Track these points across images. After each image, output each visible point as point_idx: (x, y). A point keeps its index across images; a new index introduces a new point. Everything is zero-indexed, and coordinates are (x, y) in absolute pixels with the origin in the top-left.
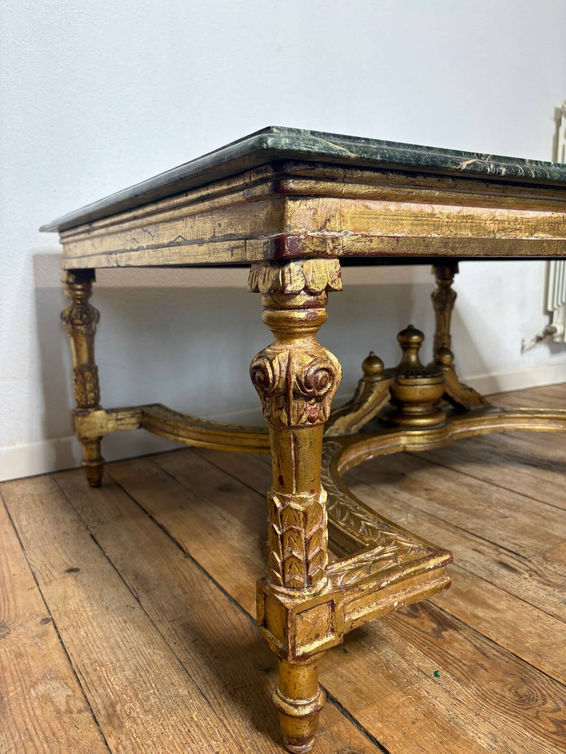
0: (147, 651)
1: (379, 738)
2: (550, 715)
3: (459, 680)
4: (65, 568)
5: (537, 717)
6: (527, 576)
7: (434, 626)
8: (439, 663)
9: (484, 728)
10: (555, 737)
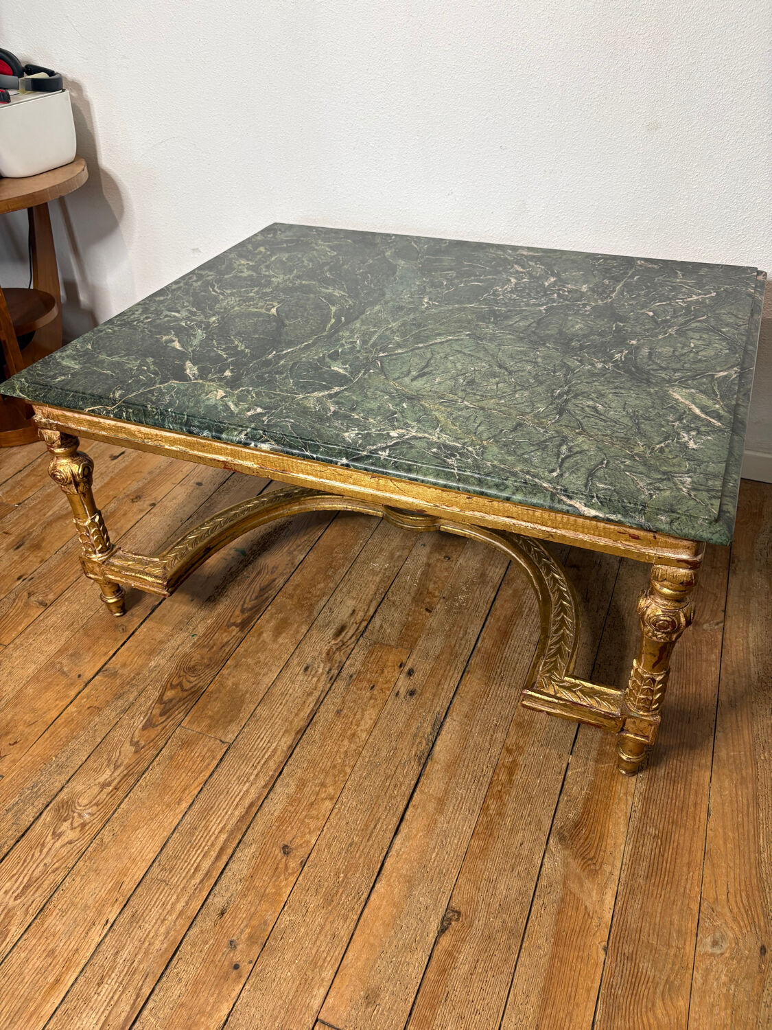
0: (152, 544)
1: (137, 633)
2: (184, 680)
3: (194, 644)
4: (199, 480)
5: (180, 677)
6: (333, 642)
7: (239, 621)
8: (204, 635)
9: (163, 662)
10: (169, 685)
